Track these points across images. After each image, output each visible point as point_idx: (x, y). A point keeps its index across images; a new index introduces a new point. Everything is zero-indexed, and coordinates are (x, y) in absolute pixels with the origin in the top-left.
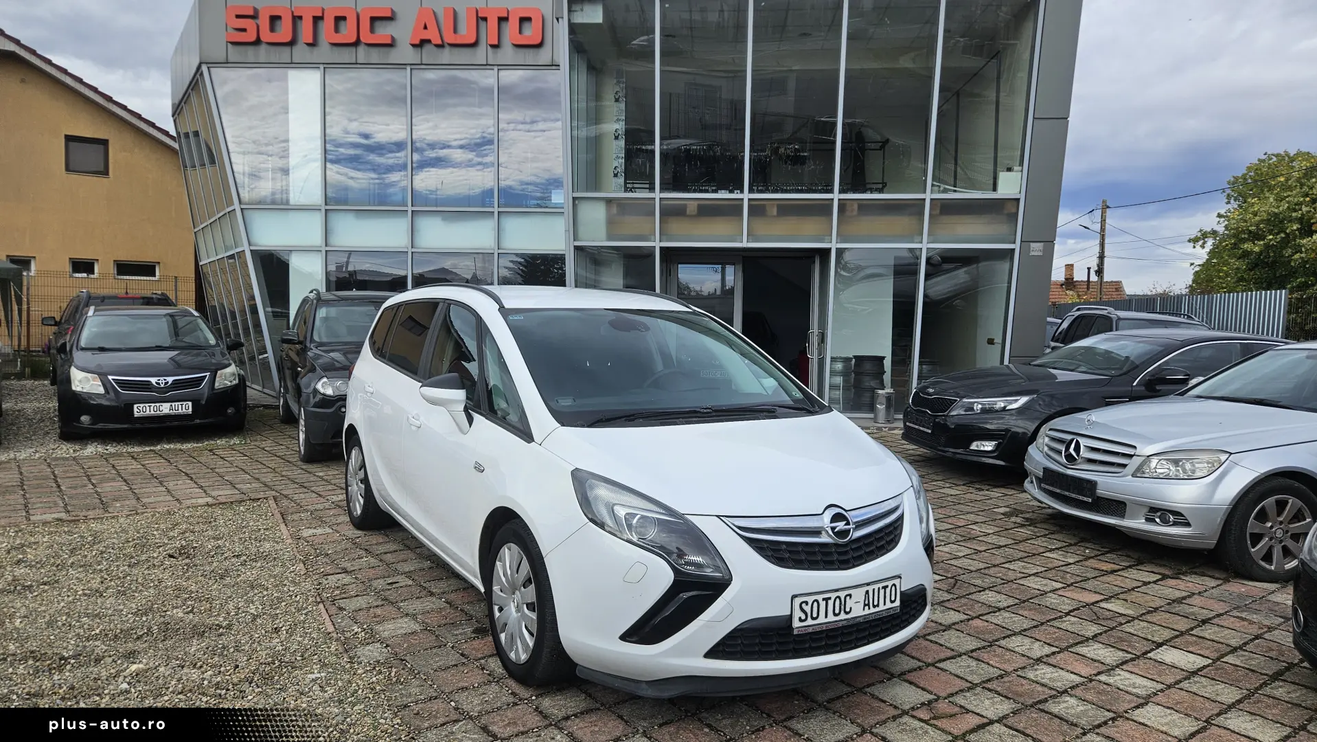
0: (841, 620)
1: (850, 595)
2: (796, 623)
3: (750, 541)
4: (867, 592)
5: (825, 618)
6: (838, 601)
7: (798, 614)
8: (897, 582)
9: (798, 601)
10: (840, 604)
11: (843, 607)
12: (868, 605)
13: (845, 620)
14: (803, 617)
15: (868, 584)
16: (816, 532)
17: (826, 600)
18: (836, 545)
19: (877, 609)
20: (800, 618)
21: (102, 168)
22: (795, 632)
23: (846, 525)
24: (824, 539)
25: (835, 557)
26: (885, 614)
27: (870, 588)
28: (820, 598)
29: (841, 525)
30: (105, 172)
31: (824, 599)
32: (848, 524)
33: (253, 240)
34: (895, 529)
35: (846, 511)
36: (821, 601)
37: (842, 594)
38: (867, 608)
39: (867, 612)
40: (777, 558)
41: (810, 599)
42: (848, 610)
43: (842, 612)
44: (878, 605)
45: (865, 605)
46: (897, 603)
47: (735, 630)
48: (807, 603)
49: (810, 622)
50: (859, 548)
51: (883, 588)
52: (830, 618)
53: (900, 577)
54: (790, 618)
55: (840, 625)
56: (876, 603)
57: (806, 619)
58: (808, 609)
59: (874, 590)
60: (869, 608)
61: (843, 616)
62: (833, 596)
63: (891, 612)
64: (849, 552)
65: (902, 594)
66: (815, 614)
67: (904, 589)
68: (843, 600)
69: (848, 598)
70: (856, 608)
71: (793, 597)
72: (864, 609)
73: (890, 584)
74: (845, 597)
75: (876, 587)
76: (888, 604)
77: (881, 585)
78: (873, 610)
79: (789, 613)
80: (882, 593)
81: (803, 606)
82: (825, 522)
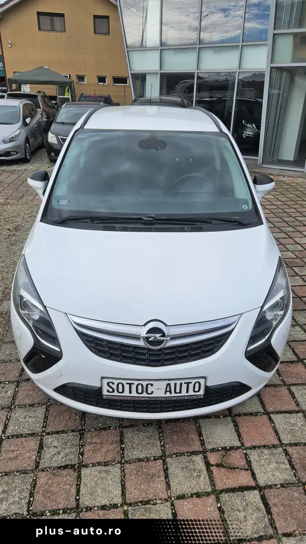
0: (144, 397)
1: (152, 385)
2: (105, 393)
3: (80, 334)
4: (168, 384)
5: (130, 393)
6: (139, 386)
7: (106, 388)
8: (202, 381)
9: (105, 381)
10: (142, 387)
11: (145, 390)
12: (170, 391)
13: (147, 397)
14: (111, 390)
15: (170, 380)
16: (137, 338)
17: (130, 385)
19: (179, 395)
20: (108, 391)
22: (105, 397)
23: (161, 336)
24: (141, 343)
25: (147, 356)
26: (186, 398)
27: (172, 383)
28: (124, 382)
29: (155, 336)
31: (127, 383)
32: (164, 335)
34: (220, 341)
35: (166, 325)
36: (125, 384)
37: (145, 383)
39: (168, 394)
41: (116, 382)
42: (149, 392)
43: (145, 393)
44: (180, 392)
46: (202, 392)
47: (65, 384)
48: (113, 383)
49: (116, 393)
50: (173, 353)
51: (185, 383)
52: (134, 394)
53: (204, 378)
54: (100, 389)
55: (143, 399)
56: (178, 390)
57: (113, 391)
58: (115, 387)
59: (175, 384)
60: (171, 393)
61: (145, 395)
62: (136, 383)
63: (194, 397)
64: (159, 355)
65: (207, 388)
66: (120, 390)
67: (209, 384)
68: (145, 386)
69: (149, 386)
70: (158, 391)
71: (102, 378)
72: (165, 393)
73: (193, 381)
74: (147, 385)
75: (178, 382)
76: (191, 393)
77: (183, 382)
78: (173, 394)
79: (99, 385)
80: (184, 386)
81: (110, 384)
82: (143, 332)
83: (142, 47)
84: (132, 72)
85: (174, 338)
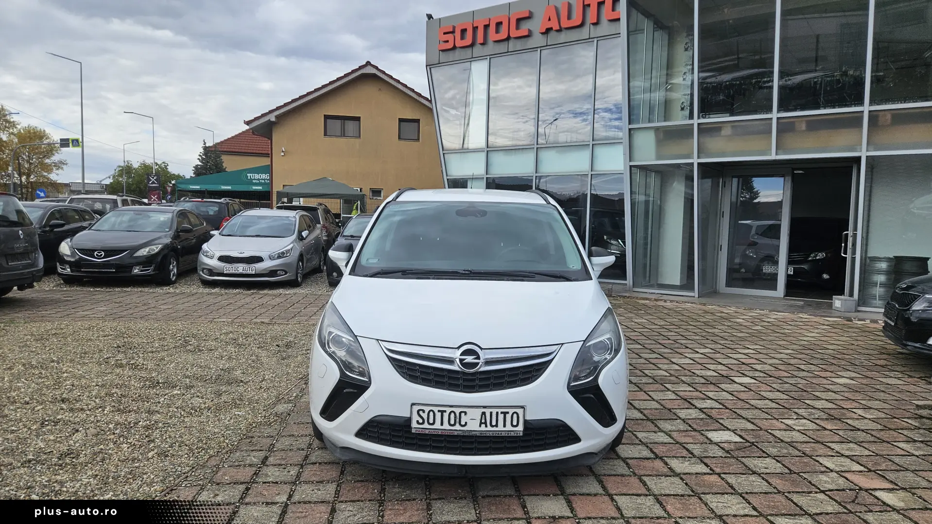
0: (457, 430)
1: (465, 413)
2: (414, 425)
3: (392, 360)
4: (484, 413)
5: (441, 426)
6: (452, 415)
7: (415, 418)
8: (520, 411)
9: (415, 409)
10: (455, 417)
11: (458, 420)
12: (485, 423)
13: (460, 430)
14: (421, 421)
15: (485, 407)
16: (451, 361)
17: (442, 412)
18: (464, 373)
19: (495, 429)
20: (418, 422)
21: (416, 138)
22: (413, 431)
23: (476, 359)
24: (455, 367)
25: (461, 382)
26: (504, 435)
27: (488, 411)
28: (436, 409)
29: (469, 359)
30: (418, 139)
31: (439, 411)
32: (478, 358)
33: (449, 173)
34: (539, 370)
35: (481, 349)
36: (436, 412)
37: (457, 411)
38: (483, 425)
39: (483, 428)
40: (410, 375)
41: (427, 409)
42: (463, 423)
43: (457, 424)
44: (497, 426)
45: (481, 423)
46: (520, 428)
47: (370, 420)
48: (424, 412)
49: (426, 426)
50: (489, 379)
51: (502, 413)
52: (446, 426)
53: (522, 407)
54: (409, 420)
55: (456, 433)
56: (494, 423)
57: (423, 423)
58: (425, 416)
59: (491, 413)
60: (486, 426)
61: (458, 427)
62: (449, 410)
63: (512, 434)
64: (473, 380)
65: (526, 422)
66: (431, 421)
67: (528, 418)
68: (458, 415)
69: (463, 414)
70: (472, 424)
71: (413, 404)
72: (480, 426)
73: (511, 411)
74: (460, 413)
75: (494, 411)
76: (509, 427)
77: (500, 411)
78: (489, 428)
79: (408, 416)
80: (501, 417)
81: (421, 413)
82: (457, 355)
83: (463, 150)
84: (448, 178)
85: (488, 362)
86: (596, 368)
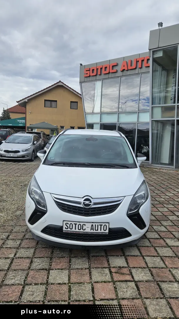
1: (85, 225)
2: (64, 229)
3: (56, 202)
4: (92, 225)
5: (75, 230)
6: (80, 226)
7: (65, 226)
8: (107, 224)
9: (65, 223)
10: (81, 226)
11: (82, 228)
12: (93, 229)
13: (83, 232)
14: (67, 228)
15: (93, 223)
16: (80, 203)
17: (76, 224)
18: (85, 208)
19: (97, 231)
20: (66, 228)
22: (64, 232)
23: (90, 202)
24: (81, 206)
25: (84, 211)
26: (100, 234)
27: (94, 224)
29: (87, 202)
30: (77, 109)
31: (74, 224)
32: (91, 202)
33: (87, 122)
34: (115, 207)
35: (92, 198)
37: (82, 224)
38: (92, 230)
39: (92, 231)
40: (63, 209)
41: (69, 223)
42: (84, 229)
43: (82, 229)
44: (97, 230)
45: (91, 229)
46: (107, 231)
47: (47, 226)
49: (69, 229)
50: (95, 211)
51: (100, 225)
52: (77, 230)
53: (108, 223)
54: (62, 227)
55: (81, 233)
56: (96, 229)
57: (68, 228)
58: (68, 226)
60: (93, 230)
61: (82, 230)
62: (78, 223)
63: (104, 234)
64: (89, 211)
65: (109, 229)
66: (71, 228)
67: (110, 227)
68: (82, 226)
69: (84, 225)
70: (88, 229)
71: (64, 221)
72: (91, 230)
73: (104, 224)
75: (97, 224)
76: (102, 231)
77: (99, 224)
78: (94, 231)
79: (62, 225)
81: (67, 224)
82: (82, 200)
83: (92, 113)
85: (95, 204)
86: (138, 206)
